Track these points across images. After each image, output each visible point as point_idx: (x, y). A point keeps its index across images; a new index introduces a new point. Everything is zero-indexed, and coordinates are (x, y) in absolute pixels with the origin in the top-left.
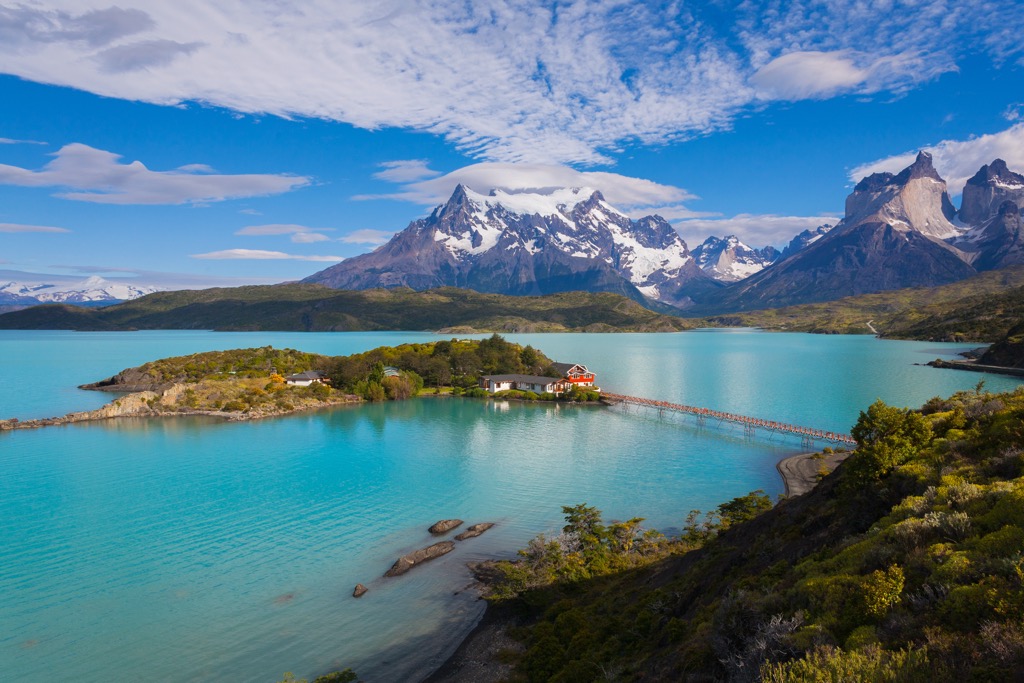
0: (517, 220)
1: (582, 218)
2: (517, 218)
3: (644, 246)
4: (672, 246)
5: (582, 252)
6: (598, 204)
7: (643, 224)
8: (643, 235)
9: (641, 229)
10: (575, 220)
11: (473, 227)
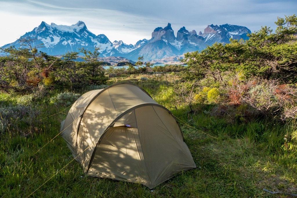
0: (62, 34)
1: (82, 34)
2: (62, 33)
3: (100, 43)
4: (108, 43)
5: (83, 44)
6: (85, 30)
7: (99, 36)
8: (99, 40)
9: (99, 38)
10: (80, 34)
11: (50, 35)
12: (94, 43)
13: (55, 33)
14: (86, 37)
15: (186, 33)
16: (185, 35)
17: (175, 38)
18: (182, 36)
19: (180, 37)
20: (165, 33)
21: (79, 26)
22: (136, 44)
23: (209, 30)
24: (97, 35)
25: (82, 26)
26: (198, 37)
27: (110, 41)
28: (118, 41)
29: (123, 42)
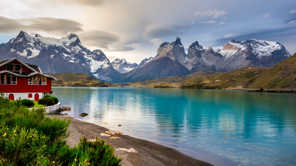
1: (72, 48)
2: (47, 46)
3: (95, 60)
4: (104, 61)
5: (72, 60)
6: (78, 44)
7: (94, 52)
8: (94, 56)
9: (94, 54)
10: (70, 49)
11: (27, 48)
12: (87, 60)
13: (37, 46)
14: (77, 52)
15: (200, 49)
16: (198, 51)
17: (185, 55)
18: (194, 53)
19: (192, 54)
20: (172, 48)
21: (70, 39)
22: (140, 63)
23: (229, 46)
24: (92, 51)
25: (74, 40)
26: (215, 53)
27: (107, 58)
28: (121, 59)
29: (125, 61)
